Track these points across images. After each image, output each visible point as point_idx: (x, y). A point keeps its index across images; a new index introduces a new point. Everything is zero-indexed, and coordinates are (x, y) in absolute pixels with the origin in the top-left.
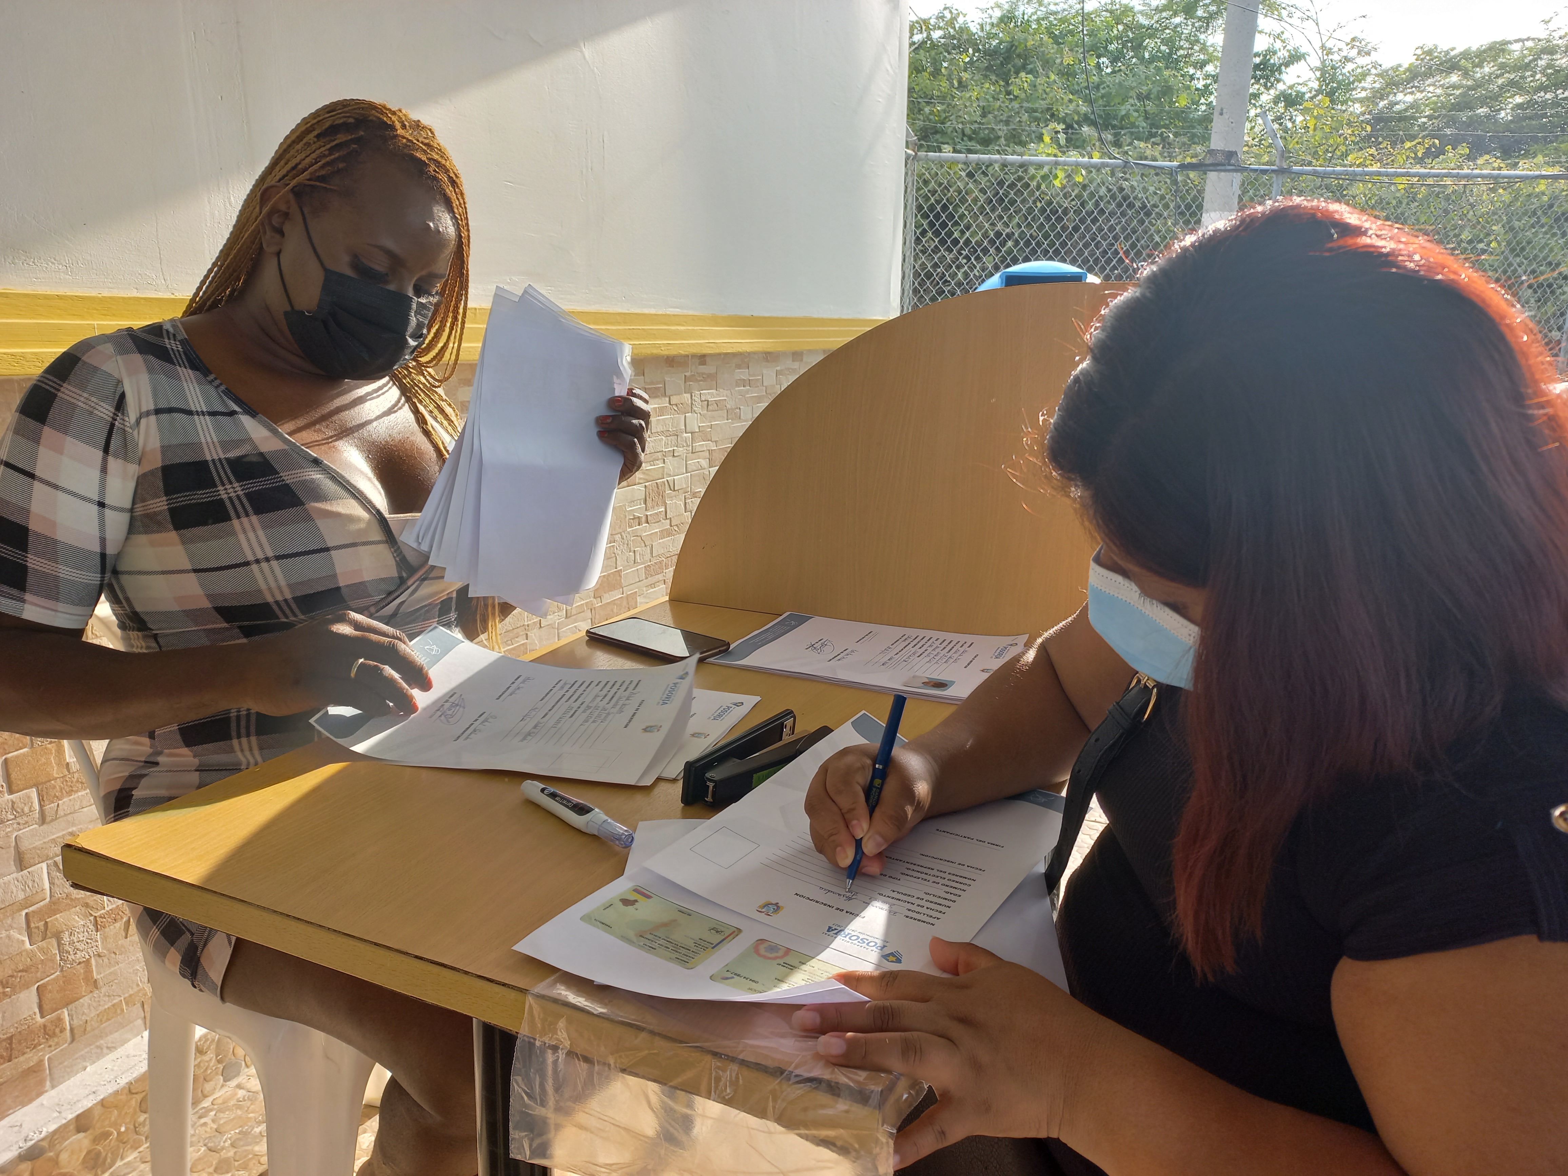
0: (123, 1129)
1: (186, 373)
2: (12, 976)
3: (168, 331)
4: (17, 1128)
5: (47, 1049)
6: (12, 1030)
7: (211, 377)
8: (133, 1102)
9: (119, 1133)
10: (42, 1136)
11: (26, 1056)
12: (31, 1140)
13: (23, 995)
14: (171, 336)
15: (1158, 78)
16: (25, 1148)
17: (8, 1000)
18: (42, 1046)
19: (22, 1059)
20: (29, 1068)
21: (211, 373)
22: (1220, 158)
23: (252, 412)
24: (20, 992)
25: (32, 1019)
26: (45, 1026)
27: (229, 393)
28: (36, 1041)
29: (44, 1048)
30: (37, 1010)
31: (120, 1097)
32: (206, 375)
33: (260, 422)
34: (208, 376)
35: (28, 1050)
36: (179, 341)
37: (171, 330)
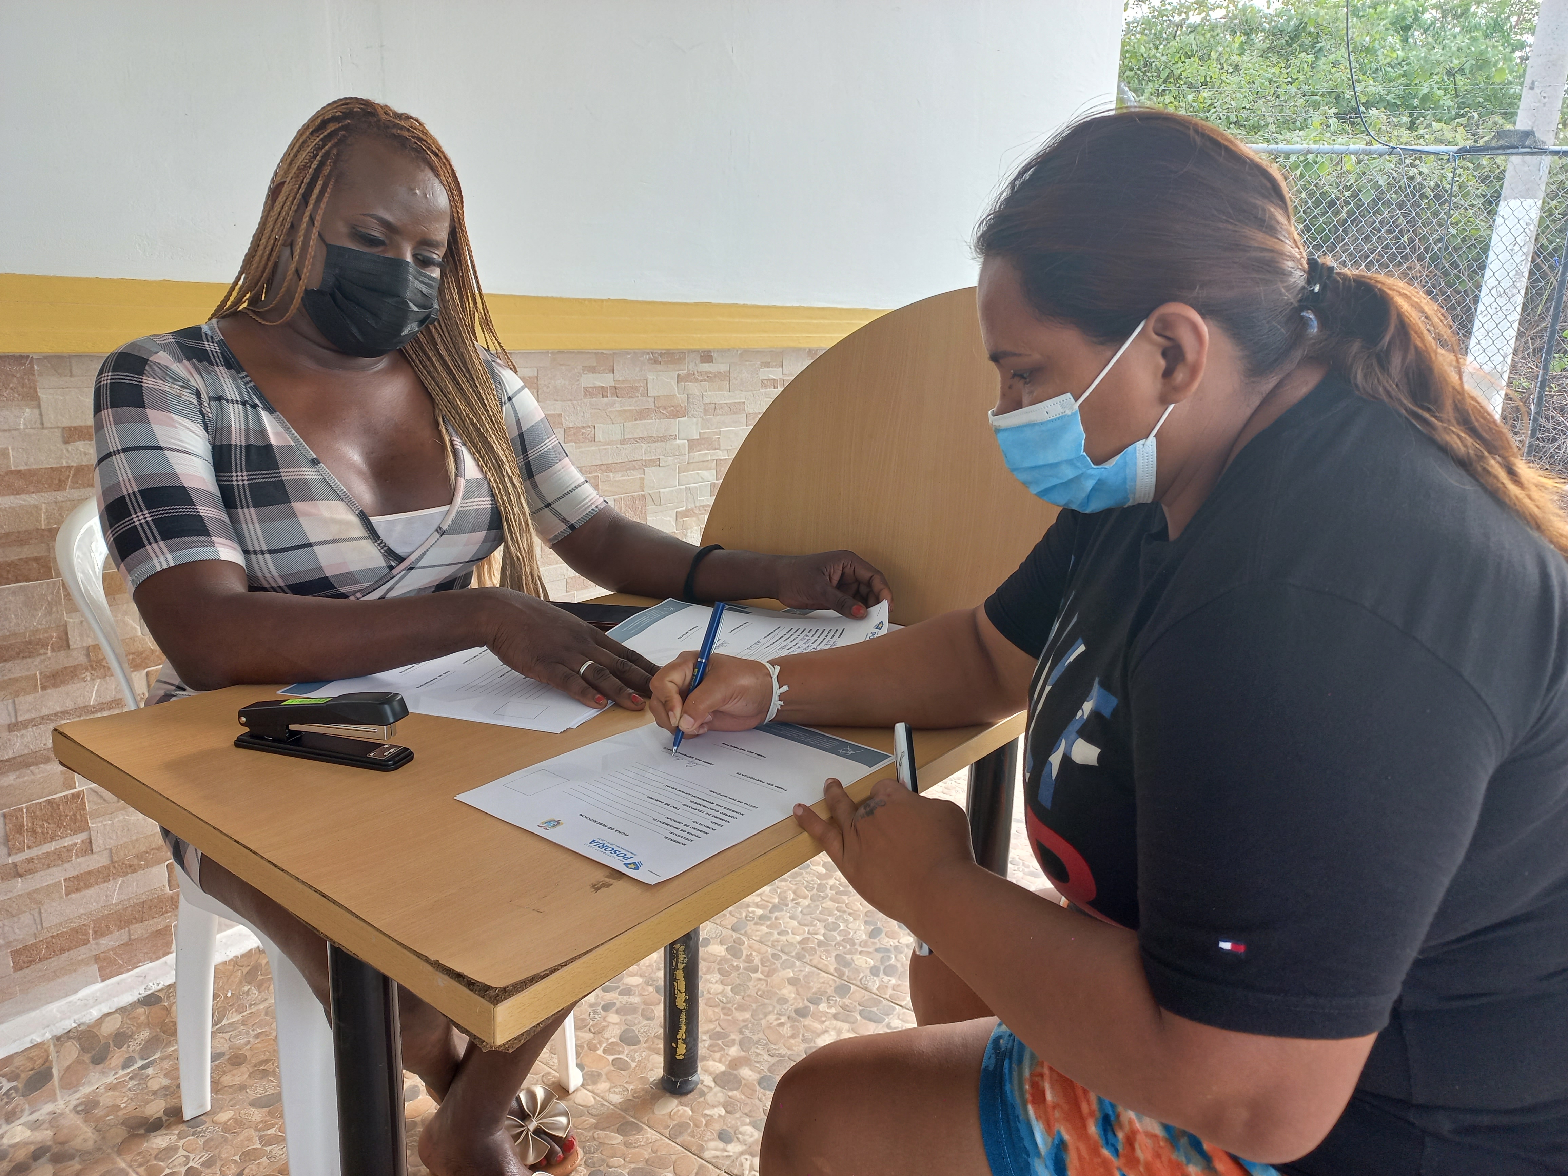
0: (229, 994)
1: (222, 371)
2: (147, 853)
3: (206, 334)
4: (141, 978)
5: (173, 917)
6: (144, 897)
7: (244, 374)
8: (239, 974)
9: (226, 997)
10: (160, 987)
11: (155, 920)
12: (149, 990)
13: (155, 870)
14: (210, 339)
15: (1473, 49)
16: (144, 995)
17: (142, 872)
18: (169, 914)
19: (151, 922)
20: (157, 931)
21: (243, 371)
22: (1514, 140)
23: (271, 410)
24: (152, 867)
25: (162, 890)
26: (172, 897)
27: (256, 390)
28: (164, 910)
29: (171, 916)
30: (166, 884)
31: (228, 967)
32: (238, 373)
33: (276, 418)
34: (240, 373)
35: (157, 916)
36: (217, 343)
37: (209, 333)
